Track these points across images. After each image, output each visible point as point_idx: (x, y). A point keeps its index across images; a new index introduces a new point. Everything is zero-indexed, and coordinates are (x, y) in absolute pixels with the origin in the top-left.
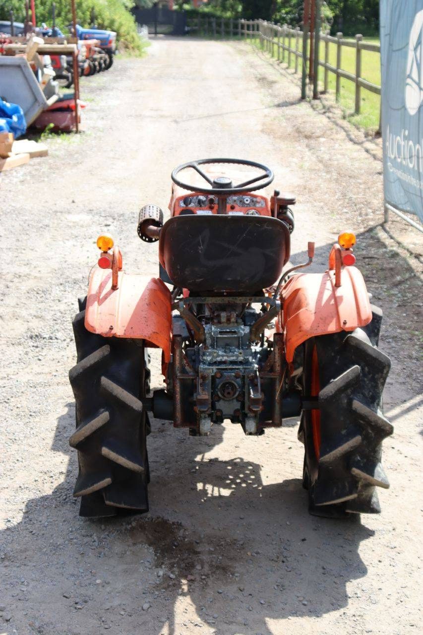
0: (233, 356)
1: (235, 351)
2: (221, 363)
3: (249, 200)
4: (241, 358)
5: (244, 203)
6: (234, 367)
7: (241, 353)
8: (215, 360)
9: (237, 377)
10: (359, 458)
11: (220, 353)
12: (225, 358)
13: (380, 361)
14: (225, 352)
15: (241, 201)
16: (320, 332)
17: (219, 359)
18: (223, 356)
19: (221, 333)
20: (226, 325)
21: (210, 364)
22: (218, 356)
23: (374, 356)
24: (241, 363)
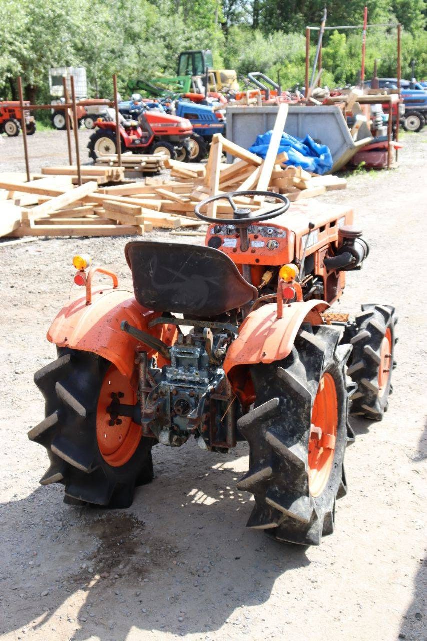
0: (191, 376)
1: (193, 371)
2: (181, 381)
3: (272, 231)
4: (197, 379)
5: (267, 233)
6: (192, 386)
7: (197, 374)
8: (175, 378)
9: (191, 396)
10: (277, 489)
11: (180, 371)
12: (184, 377)
13: (302, 396)
14: (184, 371)
15: (265, 232)
16: (242, 361)
17: (178, 377)
18: (182, 375)
19: (179, 353)
20: (183, 346)
21: (173, 381)
22: (178, 374)
23: (296, 390)
24: (198, 383)
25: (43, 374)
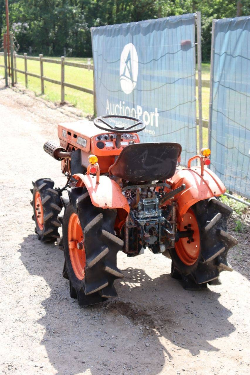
0: (153, 214)
1: (153, 212)
2: (148, 218)
3: (129, 136)
4: (156, 215)
5: (127, 137)
6: (154, 219)
7: (156, 212)
8: (144, 217)
9: (156, 224)
11: (147, 213)
12: (149, 215)
14: (149, 212)
15: (125, 137)
16: (203, 198)
17: (146, 216)
18: (148, 214)
19: (148, 203)
20: (150, 198)
21: (142, 219)
22: (146, 214)
24: (156, 217)
25: (91, 228)
